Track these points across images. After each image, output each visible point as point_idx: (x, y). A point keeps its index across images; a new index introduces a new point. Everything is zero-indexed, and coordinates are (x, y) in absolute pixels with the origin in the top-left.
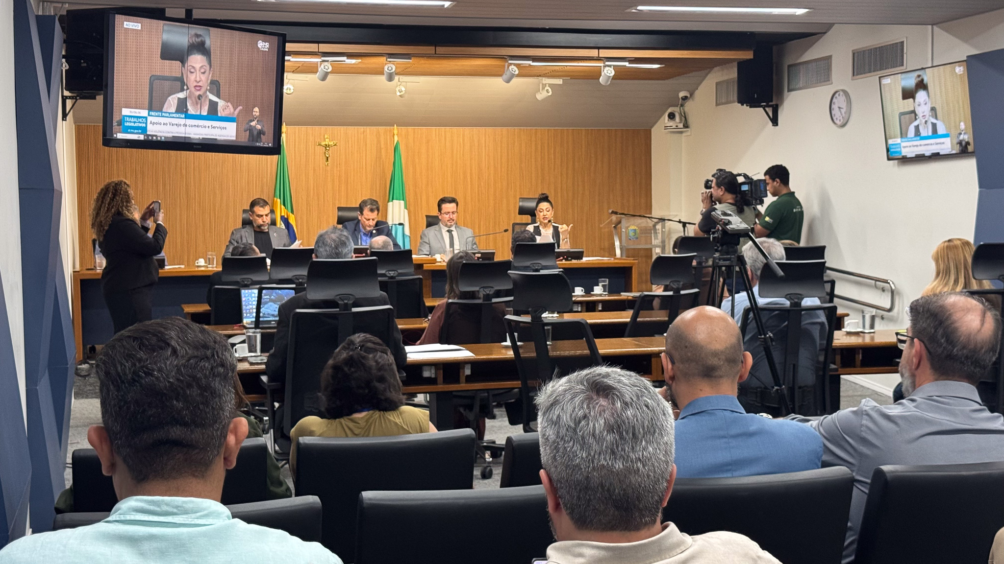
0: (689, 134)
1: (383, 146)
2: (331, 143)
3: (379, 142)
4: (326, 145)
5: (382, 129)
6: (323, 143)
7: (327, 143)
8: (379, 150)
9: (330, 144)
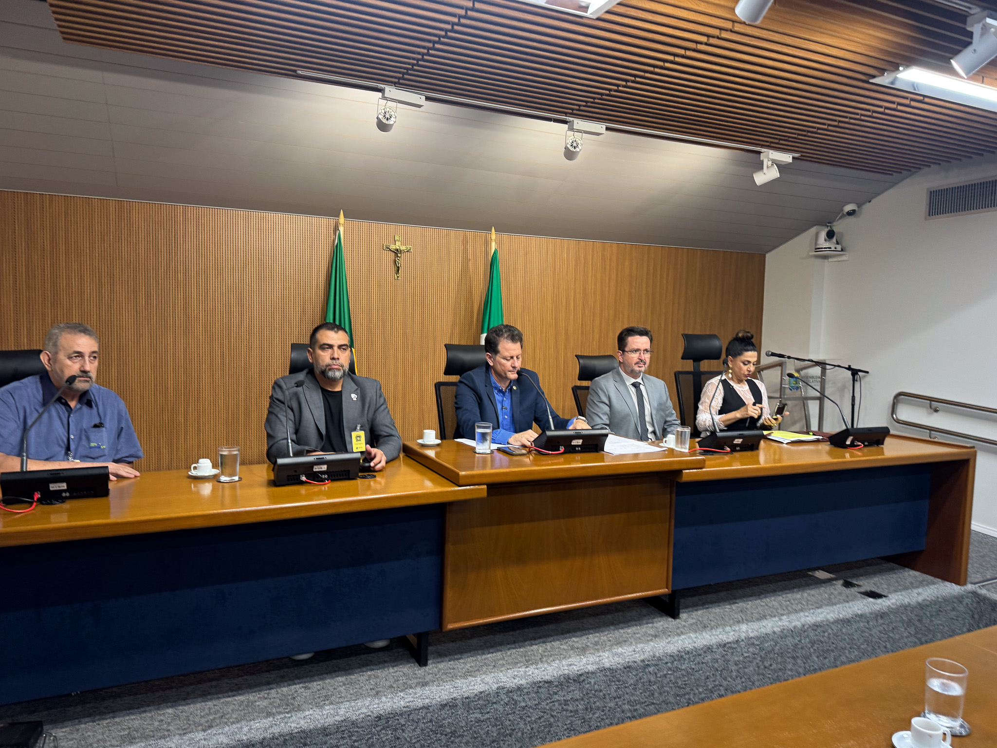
0: (844, 258)
1: (470, 256)
2: (403, 248)
3: (465, 251)
4: (397, 250)
5: (470, 233)
6: (393, 247)
7: (398, 247)
8: (466, 260)
9: (401, 248)
